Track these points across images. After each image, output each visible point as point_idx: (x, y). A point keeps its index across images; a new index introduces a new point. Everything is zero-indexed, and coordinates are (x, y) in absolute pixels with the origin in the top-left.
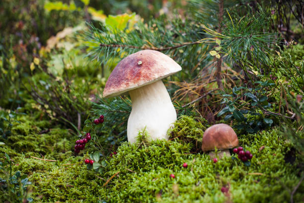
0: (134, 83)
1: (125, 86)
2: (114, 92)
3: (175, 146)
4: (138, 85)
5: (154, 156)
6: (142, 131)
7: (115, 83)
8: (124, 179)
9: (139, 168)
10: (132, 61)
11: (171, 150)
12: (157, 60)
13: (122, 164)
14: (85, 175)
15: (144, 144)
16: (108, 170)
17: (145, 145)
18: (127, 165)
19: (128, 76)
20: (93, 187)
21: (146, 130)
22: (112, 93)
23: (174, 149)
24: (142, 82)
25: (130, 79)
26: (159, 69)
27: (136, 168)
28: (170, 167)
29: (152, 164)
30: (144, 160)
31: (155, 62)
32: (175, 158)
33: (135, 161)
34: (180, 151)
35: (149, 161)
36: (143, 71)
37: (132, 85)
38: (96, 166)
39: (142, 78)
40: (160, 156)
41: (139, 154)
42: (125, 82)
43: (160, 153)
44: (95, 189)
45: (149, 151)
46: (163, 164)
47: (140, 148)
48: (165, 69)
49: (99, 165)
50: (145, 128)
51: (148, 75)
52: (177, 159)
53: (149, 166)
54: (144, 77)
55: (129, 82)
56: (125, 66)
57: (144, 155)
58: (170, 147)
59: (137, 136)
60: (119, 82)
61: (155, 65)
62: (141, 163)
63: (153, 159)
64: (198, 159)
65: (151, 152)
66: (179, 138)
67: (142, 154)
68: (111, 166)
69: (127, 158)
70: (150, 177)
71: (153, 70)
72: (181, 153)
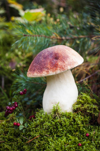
0: (53, 72)
1: (46, 73)
2: (37, 76)
3: (79, 119)
4: (56, 73)
5: (65, 126)
6: (56, 106)
7: (38, 69)
8: (42, 140)
9: (53, 134)
10: (51, 54)
11: (77, 122)
12: (69, 55)
13: (40, 128)
14: (13, 132)
15: (57, 115)
16: (30, 131)
17: (58, 117)
18: (45, 130)
19: (49, 66)
20: (19, 144)
21: (59, 105)
22: (35, 76)
23: (79, 121)
24: (58, 72)
25: (49, 68)
26: (71, 62)
27: (51, 133)
28: (76, 135)
29: (63, 131)
30: (57, 128)
31: (68, 57)
32: (80, 128)
33: (51, 128)
34: (82, 122)
35: (61, 129)
36: (60, 63)
37: (51, 73)
38: (21, 127)
39: (58, 69)
40: (69, 126)
41: (54, 123)
42: (46, 70)
43: (69, 123)
44: (20, 145)
45: (61, 122)
46: (71, 132)
47: (55, 118)
48: (75, 62)
49: (23, 127)
50: (58, 104)
51: (63, 66)
52: (81, 129)
53: (61, 133)
54: (60, 67)
55: (49, 71)
56: (46, 58)
57: (57, 124)
58: (76, 119)
59: (52, 109)
60: (41, 69)
61: (68, 59)
62: (55, 130)
63: (64, 128)
64: (96, 130)
65: (63, 122)
66: (81, 111)
67: (56, 123)
68: (32, 128)
69: (45, 125)
70: (63, 143)
71: (66, 63)
72: (84, 124)
